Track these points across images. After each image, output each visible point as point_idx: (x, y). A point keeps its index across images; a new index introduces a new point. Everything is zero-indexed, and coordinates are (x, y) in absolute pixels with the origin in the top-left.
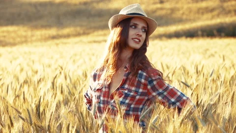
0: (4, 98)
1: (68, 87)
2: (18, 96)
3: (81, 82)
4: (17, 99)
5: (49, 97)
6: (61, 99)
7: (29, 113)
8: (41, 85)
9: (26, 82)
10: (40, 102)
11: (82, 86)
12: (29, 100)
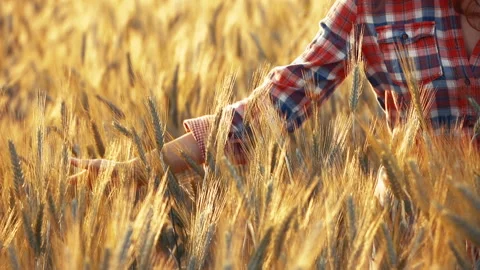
0: (74, 72)
1: (254, 38)
2: (114, 66)
3: (294, 23)
4: (112, 73)
5: (202, 68)
6: (238, 73)
7: (154, 111)
8: (181, 32)
9: (134, 24)
10: (175, 80)
11: (298, 33)
12: (148, 76)
